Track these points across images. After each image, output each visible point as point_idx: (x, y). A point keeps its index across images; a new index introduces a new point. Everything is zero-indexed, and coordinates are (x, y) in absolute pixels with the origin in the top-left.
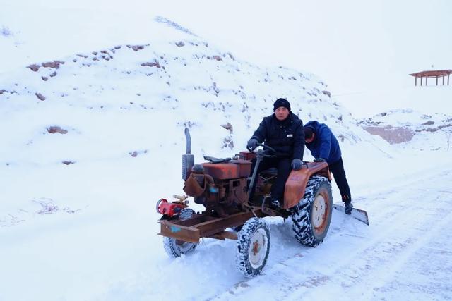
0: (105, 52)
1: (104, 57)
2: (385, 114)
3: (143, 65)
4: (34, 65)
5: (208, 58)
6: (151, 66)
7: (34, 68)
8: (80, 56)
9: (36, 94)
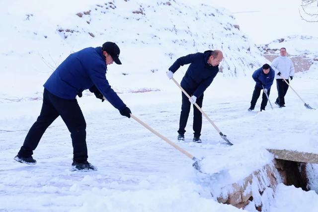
0: (111, 3)
1: (111, 7)
2: (283, 40)
3: (134, 13)
4: (80, 13)
5: (164, 4)
6: (138, 13)
7: (80, 15)
8: (98, 6)
9: (89, 33)
